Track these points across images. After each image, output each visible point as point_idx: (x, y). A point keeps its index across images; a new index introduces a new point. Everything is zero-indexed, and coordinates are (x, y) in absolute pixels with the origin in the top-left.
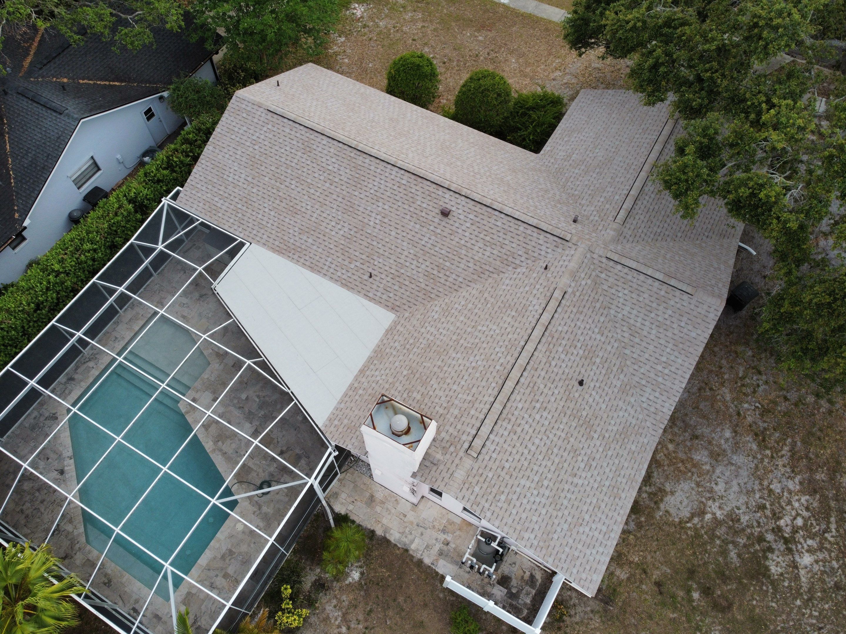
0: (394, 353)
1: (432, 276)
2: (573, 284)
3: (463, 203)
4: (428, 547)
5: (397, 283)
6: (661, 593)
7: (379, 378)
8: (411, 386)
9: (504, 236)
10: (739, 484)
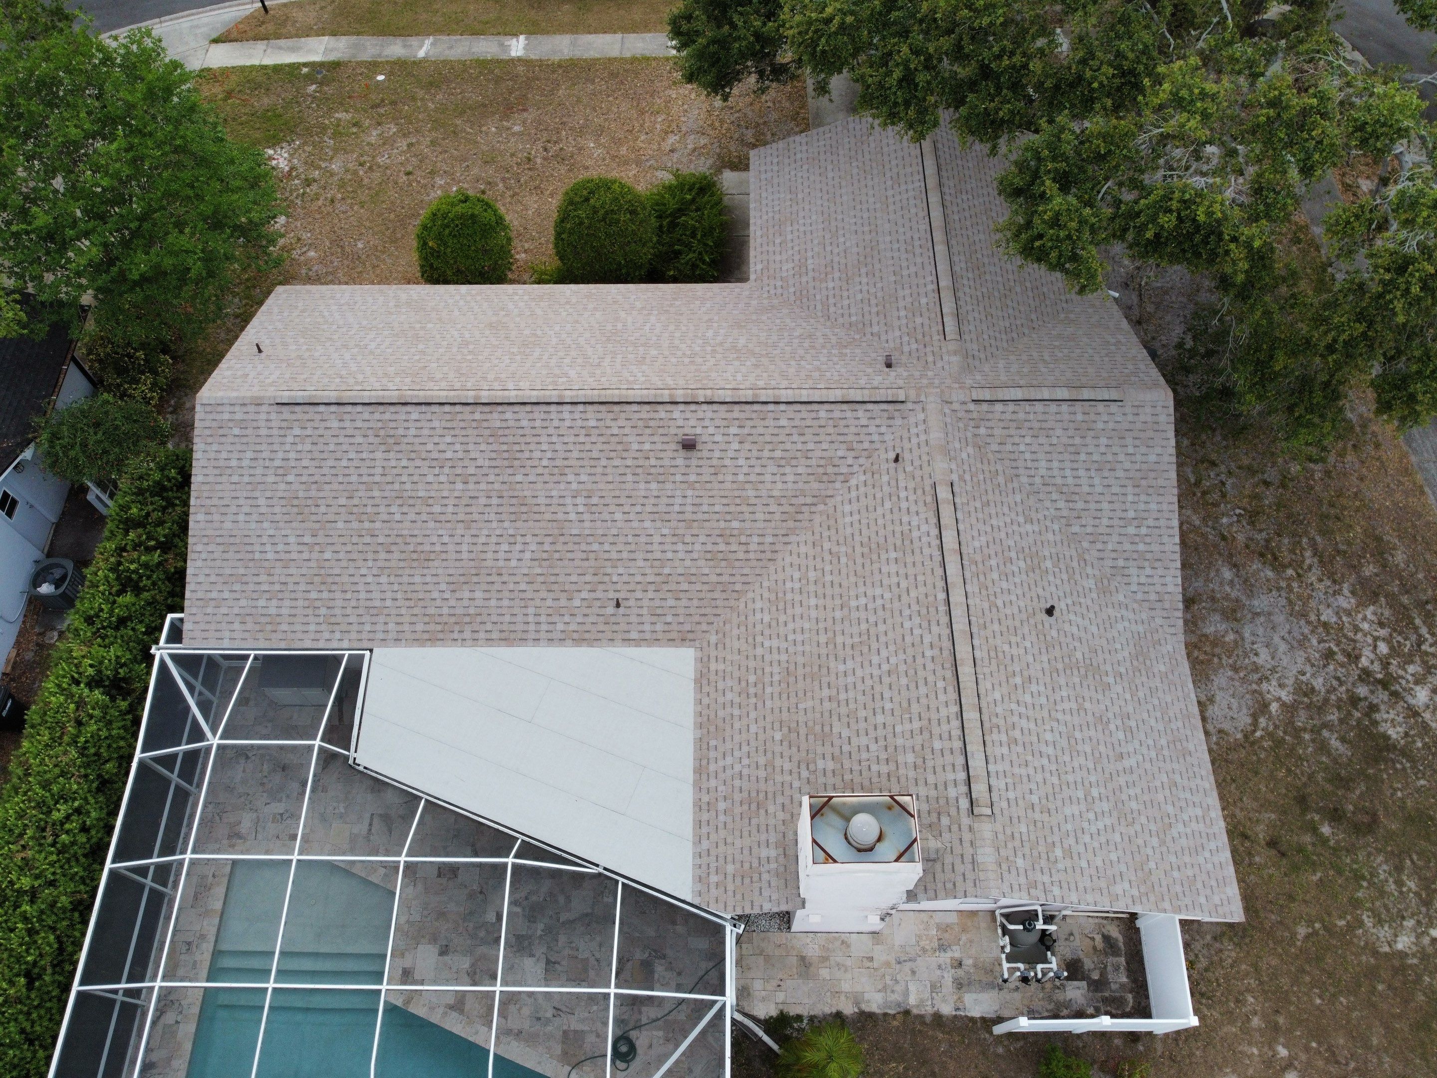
0: (736, 712)
1: (720, 556)
2: (954, 467)
3: (709, 415)
4: (935, 987)
5: (669, 595)
6: (1283, 855)
7: (737, 768)
8: (804, 754)
9: (803, 439)
10: (1283, 638)
